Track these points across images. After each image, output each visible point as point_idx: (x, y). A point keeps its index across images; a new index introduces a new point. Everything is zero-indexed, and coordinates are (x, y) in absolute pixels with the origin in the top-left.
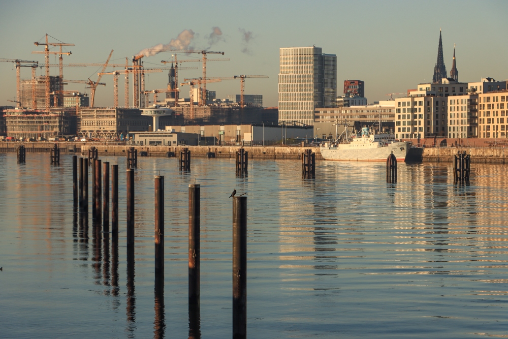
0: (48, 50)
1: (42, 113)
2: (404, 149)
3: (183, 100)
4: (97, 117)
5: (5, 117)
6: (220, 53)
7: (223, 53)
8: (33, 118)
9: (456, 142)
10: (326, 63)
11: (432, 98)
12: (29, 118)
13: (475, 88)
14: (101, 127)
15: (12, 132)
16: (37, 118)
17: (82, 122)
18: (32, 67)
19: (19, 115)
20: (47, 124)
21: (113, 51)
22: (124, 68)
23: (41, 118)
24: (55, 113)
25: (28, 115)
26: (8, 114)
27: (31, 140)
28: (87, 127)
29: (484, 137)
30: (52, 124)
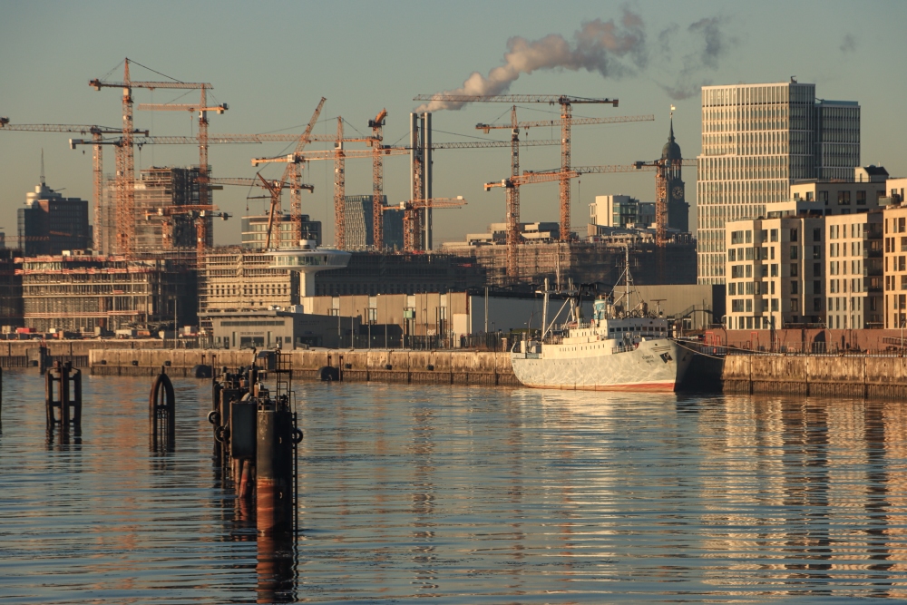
0: (129, 100)
1: (107, 264)
2: (670, 359)
3: (535, 227)
4: (245, 273)
5: (20, 276)
6: (606, 101)
7: (615, 103)
8: (86, 277)
9: (843, 338)
10: (827, 124)
11: (803, 220)
12: (76, 277)
13: (899, 192)
14: (254, 298)
15: (38, 315)
16: (97, 277)
17: (209, 287)
18: (117, 144)
19: (53, 271)
20: (121, 294)
21: (324, 100)
22: (333, 144)
23: (106, 277)
24: (143, 264)
25: (75, 271)
26: (26, 270)
27: (67, 335)
28: (220, 299)
29: (896, 326)
30: (133, 294)
